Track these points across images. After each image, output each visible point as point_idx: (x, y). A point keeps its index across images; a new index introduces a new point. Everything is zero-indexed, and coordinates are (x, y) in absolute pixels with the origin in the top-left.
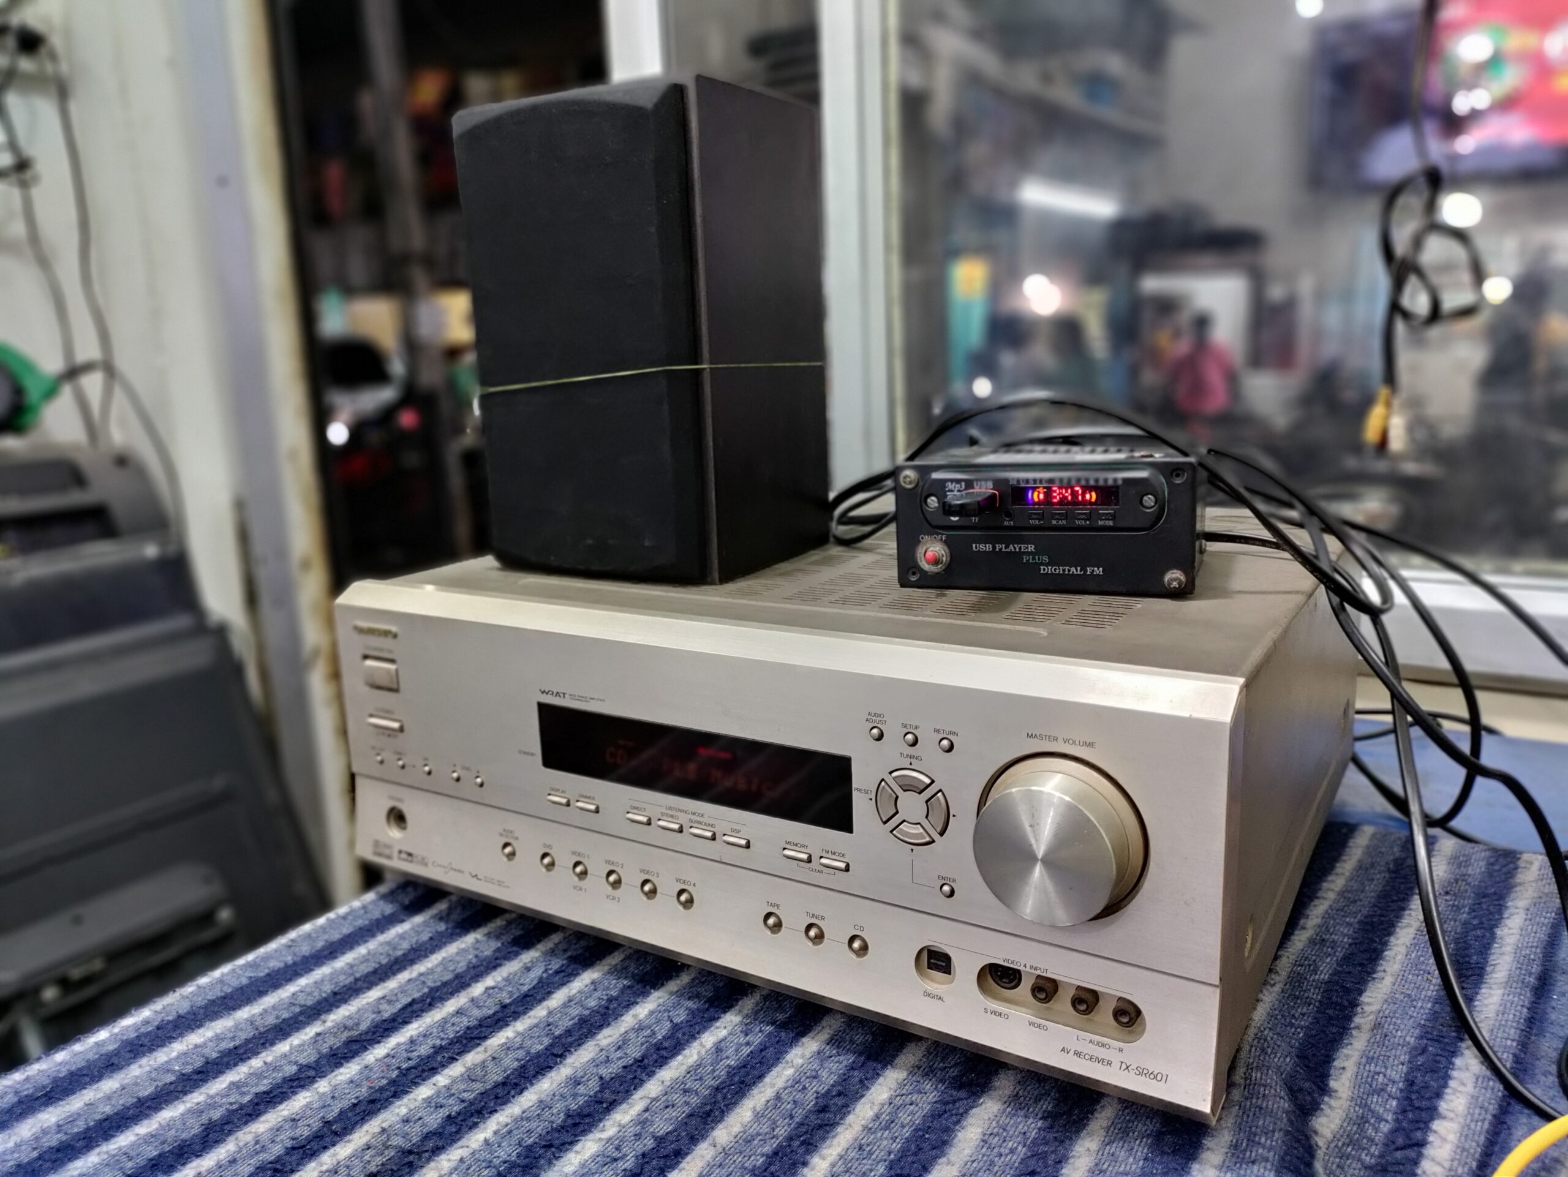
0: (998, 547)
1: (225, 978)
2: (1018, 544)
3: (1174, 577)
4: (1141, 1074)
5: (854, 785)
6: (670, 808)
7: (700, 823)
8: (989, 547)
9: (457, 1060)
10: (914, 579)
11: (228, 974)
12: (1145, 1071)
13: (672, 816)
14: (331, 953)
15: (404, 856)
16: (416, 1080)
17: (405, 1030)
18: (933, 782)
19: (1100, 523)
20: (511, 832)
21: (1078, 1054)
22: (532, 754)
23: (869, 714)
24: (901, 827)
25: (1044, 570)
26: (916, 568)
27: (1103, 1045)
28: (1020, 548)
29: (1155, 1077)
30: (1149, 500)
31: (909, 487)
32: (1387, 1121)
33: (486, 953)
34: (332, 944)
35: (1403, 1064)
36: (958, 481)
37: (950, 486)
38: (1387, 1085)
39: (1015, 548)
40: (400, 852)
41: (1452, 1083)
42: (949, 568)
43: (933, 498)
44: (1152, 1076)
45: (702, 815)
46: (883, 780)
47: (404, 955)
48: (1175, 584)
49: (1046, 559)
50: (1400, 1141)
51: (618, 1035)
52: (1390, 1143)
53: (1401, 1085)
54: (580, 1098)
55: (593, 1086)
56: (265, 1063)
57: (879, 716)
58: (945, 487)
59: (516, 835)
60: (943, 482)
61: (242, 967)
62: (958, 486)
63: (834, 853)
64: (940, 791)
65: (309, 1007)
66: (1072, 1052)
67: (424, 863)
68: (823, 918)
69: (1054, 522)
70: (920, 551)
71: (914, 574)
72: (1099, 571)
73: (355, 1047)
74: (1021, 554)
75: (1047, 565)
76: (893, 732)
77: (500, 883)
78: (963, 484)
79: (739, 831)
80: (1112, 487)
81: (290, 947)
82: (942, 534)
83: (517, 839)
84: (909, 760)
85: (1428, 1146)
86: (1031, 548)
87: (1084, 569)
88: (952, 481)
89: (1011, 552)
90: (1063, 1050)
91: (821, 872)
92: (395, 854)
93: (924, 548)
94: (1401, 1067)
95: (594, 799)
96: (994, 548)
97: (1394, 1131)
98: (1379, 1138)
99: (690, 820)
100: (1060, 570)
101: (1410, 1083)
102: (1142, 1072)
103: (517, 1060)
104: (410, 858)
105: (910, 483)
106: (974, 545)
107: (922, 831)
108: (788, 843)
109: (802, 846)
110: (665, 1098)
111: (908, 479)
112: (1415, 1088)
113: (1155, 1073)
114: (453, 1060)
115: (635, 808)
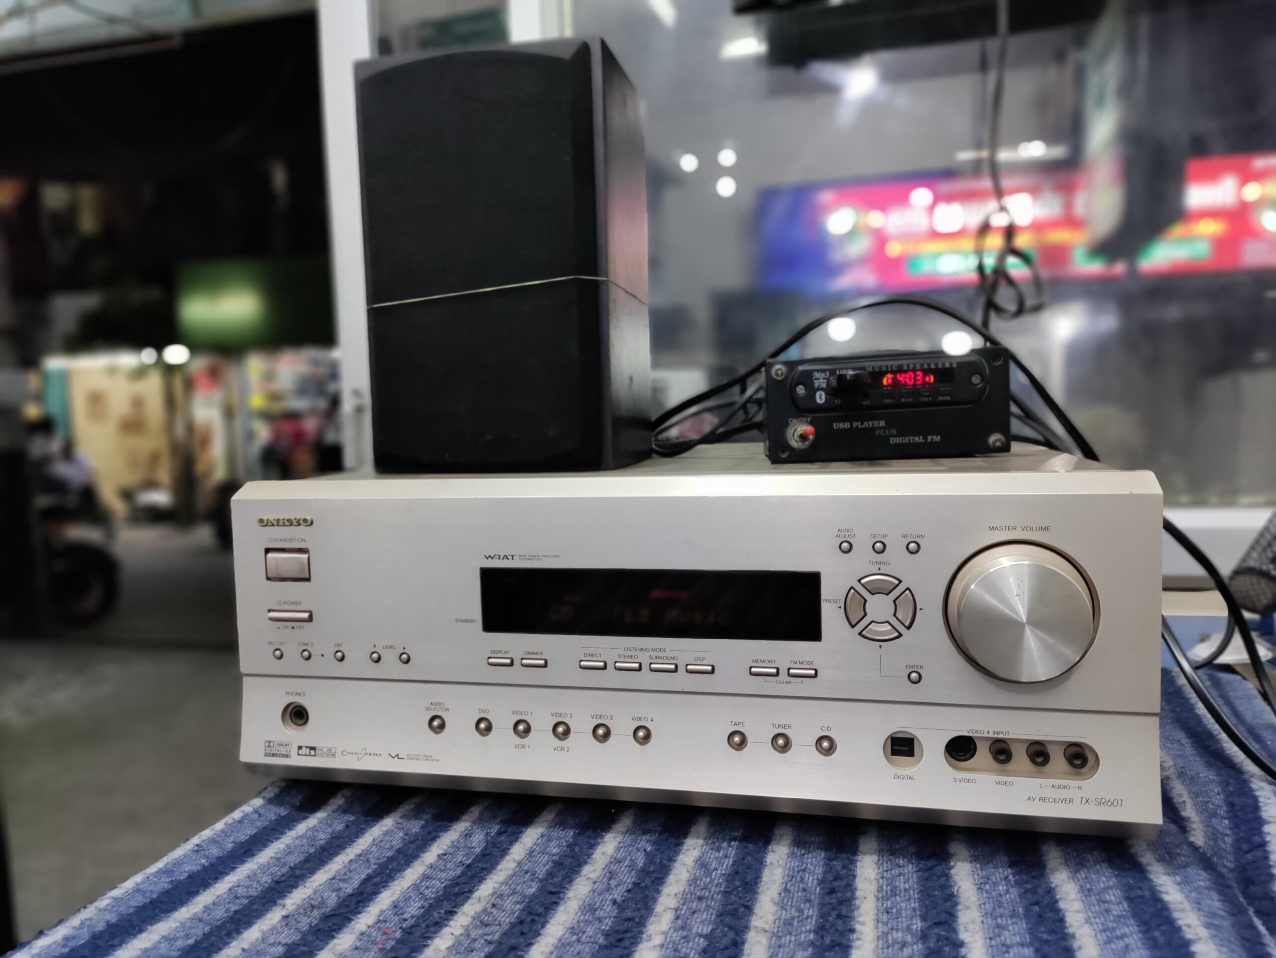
0: (855, 424)
1: (141, 887)
2: (871, 420)
3: (995, 438)
4: (1099, 804)
5: (823, 596)
6: (629, 649)
7: (662, 658)
8: (847, 425)
9: (456, 912)
10: (784, 455)
11: (142, 882)
12: (1103, 801)
13: (630, 657)
14: (245, 852)
15: (304, 751)
16: (427, 935)
17: (378, 899)
18: (900, 581)
19: (940, 398)
20: (440, 704)
21: (1042, 799)
22: (471, 621)
23: (839, 530)
24: (870, 627)
25: (893, 440)
26: (786, 446)
27: (1065, 787)
28: (873, 424)
29: (1112, 804)
30: (976, 379)
31: (779, 378)
32: (1227, 835)
33: (413, 831)
34: (242, 844)
35: (1219, 794)
36: (824, 371)
37: (817, 375)
38: (1217, 810)
39: (869, 424)
40: (300, 748)
41: (1261, 799)
42: (814, 445)
43: (801, 386)
44: (1109, 804)
45: (664, 650)
46: (852, 588)
47: (327, 843)
48: (998, 444)
49: (894, 432)
50: (1245, 847)
51: (601, 869)
52: (1238, 851)
53: (1224, 808)
54: (607, 920)
55: (609, 910)
56: (243, 950)
57: (849, 531)
58: (813, 376)
59: (445, 706)
60: (810, 373)
61: (155, 875)
62: (823, 375)
63: (802, 663)
64: (908, 589)
65: (257, 897)
66: (1037, 800)
67: (331, 754)
68: (789, 727)
69: (903, 400)
70: (789, 432)
71: (783, 451)
72: (937, 438)
73: (336, 920)
74: (874, 429)
75: (895, 436)
76: (862, 545)
77: (427, 758)
78: (828, 373)
79: (703, 659)
80: (947, 369)
81: (197, 851)
82: (808, 417)
83: (447, 710)
84: (877, 566)
85: (1268, 844)
86: (882, 423)
87: (925, 438)
88: (818, 371)
89: (866, 428)
90: (1029, 798)
91: (790, 683)
92: (294, 750)
93: (793, 429)
94: (1218, 796)
95: (542, 654)
96: (851, 425)
97: (1238, 840)
98: (1228, 848)
99: (651, 658)
100: (906, 440)
101: (1231, 805)
102: (1100, 802)
103: (518, 902)
104: (312, 752)
105: (782, 374)
106: (835, 424)
107: (890, 627)
108: (756, 661)
109: (769, 662)
110: (685, 907)
111: (779, 372)
112: (1237, 808)
113: (1111, 801)
114: (451, 913)
115: (589, 655)
